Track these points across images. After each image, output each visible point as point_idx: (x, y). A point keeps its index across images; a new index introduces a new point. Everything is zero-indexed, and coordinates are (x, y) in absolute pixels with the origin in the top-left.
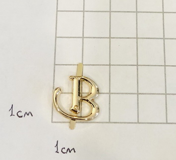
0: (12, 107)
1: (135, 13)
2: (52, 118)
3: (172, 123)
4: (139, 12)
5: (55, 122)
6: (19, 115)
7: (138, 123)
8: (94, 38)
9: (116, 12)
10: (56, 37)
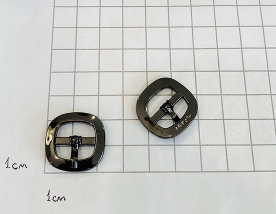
0: (8, 160)
1: (122, 73)
2: (45, 169)
3: (154, 172)
4: (125, 72)
5: (47, 173)
6: (15, 167)
7: (124, 172)
8: (84, 96)
9: (104, 72)
10: (49, 96)
